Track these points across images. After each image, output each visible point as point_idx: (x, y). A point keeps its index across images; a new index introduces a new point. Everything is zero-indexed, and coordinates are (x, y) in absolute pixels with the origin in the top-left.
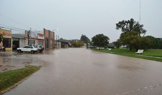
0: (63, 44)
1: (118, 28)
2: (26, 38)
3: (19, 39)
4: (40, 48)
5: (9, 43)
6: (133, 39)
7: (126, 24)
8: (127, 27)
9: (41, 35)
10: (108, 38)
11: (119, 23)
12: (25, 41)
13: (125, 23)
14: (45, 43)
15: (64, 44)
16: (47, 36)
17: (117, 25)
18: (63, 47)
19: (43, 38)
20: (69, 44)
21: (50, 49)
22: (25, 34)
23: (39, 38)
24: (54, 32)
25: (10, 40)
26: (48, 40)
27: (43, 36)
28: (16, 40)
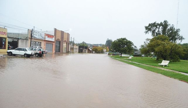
0: (81, 48)
1: (147, 32)
2: (28, 38)
3: (18, 39)
4: (38, 52)
5: (4, 43)
6: (159, 45)
7: (158, 27)
8: (158, 31)
9: (49, 36)
10: (132, 43)
11: (149, 26)
12: (26, 42)
13: (156, 26)
14: (56, 46)
15: (83, 48)
16: (59, 37)
17: (146, 28)
18: (81, 51)
19: (53, 40)
20: (90, 49)
21: (63, 53)
22: (28, 33)
23: (47, 39)
24: (68, 34)
25: (5, 40)
26: (60, 42)
27: (52, 37)
28: (14, 40)
